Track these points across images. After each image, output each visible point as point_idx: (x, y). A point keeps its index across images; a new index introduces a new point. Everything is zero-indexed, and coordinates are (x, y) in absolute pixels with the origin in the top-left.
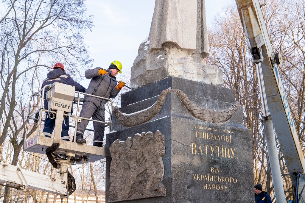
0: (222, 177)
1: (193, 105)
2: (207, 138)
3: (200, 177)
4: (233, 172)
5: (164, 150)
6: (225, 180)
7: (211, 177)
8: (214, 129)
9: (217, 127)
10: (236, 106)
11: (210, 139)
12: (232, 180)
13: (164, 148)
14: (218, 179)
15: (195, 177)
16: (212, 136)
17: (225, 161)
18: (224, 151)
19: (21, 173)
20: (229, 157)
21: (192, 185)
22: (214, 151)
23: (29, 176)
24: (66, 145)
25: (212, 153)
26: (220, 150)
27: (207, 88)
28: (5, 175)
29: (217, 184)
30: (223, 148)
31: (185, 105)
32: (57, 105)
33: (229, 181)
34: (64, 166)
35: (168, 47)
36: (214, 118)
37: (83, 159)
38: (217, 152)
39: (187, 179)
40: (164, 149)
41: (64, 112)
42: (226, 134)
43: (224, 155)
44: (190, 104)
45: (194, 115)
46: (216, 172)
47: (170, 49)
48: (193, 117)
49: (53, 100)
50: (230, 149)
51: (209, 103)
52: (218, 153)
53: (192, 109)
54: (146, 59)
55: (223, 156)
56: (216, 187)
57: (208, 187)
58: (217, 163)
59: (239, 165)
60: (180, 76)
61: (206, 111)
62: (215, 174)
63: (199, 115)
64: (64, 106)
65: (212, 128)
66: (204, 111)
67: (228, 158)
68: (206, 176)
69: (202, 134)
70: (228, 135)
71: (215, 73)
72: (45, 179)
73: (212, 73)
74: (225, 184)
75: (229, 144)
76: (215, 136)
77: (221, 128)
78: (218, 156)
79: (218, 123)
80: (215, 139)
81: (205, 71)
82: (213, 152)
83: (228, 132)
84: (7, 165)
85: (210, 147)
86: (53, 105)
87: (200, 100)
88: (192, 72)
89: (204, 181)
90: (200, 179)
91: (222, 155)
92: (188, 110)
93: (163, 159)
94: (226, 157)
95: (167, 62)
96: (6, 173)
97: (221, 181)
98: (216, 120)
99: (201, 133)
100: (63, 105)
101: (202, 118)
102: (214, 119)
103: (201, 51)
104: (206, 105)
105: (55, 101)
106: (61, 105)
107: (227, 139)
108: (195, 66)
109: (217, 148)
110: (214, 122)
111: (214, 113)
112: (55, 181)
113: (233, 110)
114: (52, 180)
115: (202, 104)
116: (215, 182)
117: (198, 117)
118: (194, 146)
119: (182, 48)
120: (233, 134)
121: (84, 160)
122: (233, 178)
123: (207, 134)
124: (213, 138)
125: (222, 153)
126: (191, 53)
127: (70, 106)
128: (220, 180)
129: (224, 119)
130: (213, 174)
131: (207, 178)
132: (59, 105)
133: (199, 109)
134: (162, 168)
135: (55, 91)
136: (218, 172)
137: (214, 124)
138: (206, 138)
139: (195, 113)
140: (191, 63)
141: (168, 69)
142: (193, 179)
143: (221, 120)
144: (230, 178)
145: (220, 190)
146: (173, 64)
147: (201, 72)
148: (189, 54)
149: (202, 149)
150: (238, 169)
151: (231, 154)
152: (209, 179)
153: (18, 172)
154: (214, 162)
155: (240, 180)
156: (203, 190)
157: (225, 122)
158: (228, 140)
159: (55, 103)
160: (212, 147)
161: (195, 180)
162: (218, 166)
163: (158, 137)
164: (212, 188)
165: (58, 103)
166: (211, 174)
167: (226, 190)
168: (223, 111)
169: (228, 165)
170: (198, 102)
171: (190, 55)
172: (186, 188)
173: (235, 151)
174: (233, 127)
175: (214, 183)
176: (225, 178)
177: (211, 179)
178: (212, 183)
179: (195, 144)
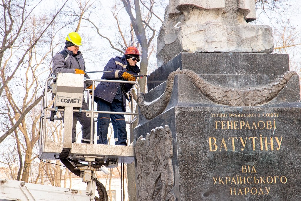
0: (261, 178)
1: (211, 87)
2: (235, 128)
3: (224, 180)
4: (281, 170)
5: (172, 151)
6: (266, 181)
7: (243, 179)
8: (246, 115)
9: (251, 112)
10: (284, 78)
11: (240, 128)
12: (278, 180)
13: (172, 147)
14: (254, 181)
15: (215, 181)
16: (242, 124)
17: (266, 155)
18: (264, 141)
19: (26, 188)
20: (272, 149)
21: (211, 191)
22: (246, 144)
23: (38, 190)
24: (80, 148)
25: (243, 147)
26: (258, 141)
27: (239, 59)
28: (4, 193)
29: (253, 187)
30: (261, 139)
31: (199, 89)
32: (63, 101)
33: (274, 181)
34: (86, 174)
35: (186, 11)
36: (246, 100)
37: (110, 163)
38: (252, 145)
39: (202, 184)
40: (171, 149)
41: (74, 107)
42: (266, 119)
43: (264, 148)
44: (205, 86)
45: (214, 100)
46: (251, 171)
47: (189, 13)
48: (212, 102)
49: (58, 96)
50: (274, 139)
51: (239, 79)
52: (254, 146)
53: (208, 93)
54: (165, 29)
55: (262, 149)
56: (250, 191)
57: (237, 193)
58: (253, 159)
59: (290, 159)
60: (200, 48)
61: (233, 92)
62: (248, 174)
63: (220, 99)
64: (73, 101)
65: (243, 113)
66: (229, 93)
67: (271, 151)
68: (233, 178)
69: (226, 124)
70: (271, 120)
71: (256, 35)
72: (61, 192)
73: (251, 35)
74: (267, 185)
75: (272, 132)
76: (248, 124)
77: (258, 112)
78: (254, 150)
79: (254, 105)
80: (247, 128)
81: (239, 36)
82: (244, 145)
83: (270, 115)
84: (6, 181)
85: (239, 139)
86: (59, 101)
87: (225, 78)
88: (219, 40)
89: (231, 185)
90: (225, 182)
91: (260, 147)
92: (204, 94)
93: (172, 161)
94: (267, 149)
95: (181, 33)
96: (6, 190)
97: (260, 182)
98: (249, 102)
99: (224, 123)
100: (71, 100)
101: (225, 102)
102: (246, 102)
103: (236, 7)
104: (235, 84)
105: (61, 97)
106: (68, 100)
107: (268, 125)
108: (224, 31)
109: (252, 139)
110: (246, 105)
111: (245, 94)
112: (76, 193)
113: (279, 85)
114: (72, 192)
115: (229, 84)
116: (249, 184)
117: (220, 102)
118: (213, 141)
119: (207, 8)
120: (279, 117)
121: (112, 163)
122: (280, 177)
123: (235, 123)
124: (245, 126)
125: (260, 145)
126: (221, 13)
127: (80, 100)
128: (257, 181)
129: (264, 99)
130: (246, 174)
131: (236, 181)
132: (66, 101)
133: (220, 91)
134: (171, 173)
135: (58, 85)
136: (254, 171)
137: (246, 108)
138: (232, 128)
139: (214, 98)
140: (218, 28)
141: (182, 41)
142: (213, 183)
143: (259, 100)
144: (275, 177)
145: (257, 194)
146: (190, 34)
147: (233, 37)
148: (218, 14)
149: (226, 143)
150: (289, 164)
151: (276, 145)
152: (240, 181)
153: (22, 188)
154: (247, 158)
155: (292, 179)
156: (230, 197)
157: (268, 103)
158: (270, 127)
159: (60, 99)
160: (244, 139)
161: (216, 184)
162: (254, 163)
163: (166, 134)
164: (243, 192)
165: (65, 98)
166: (243, 175)
167: (267, 194)
168: (260, 88)
169: (271, 160)
170: (222, 81)
171: (220, 16)
172: (202, 196)
173: (282, 141)
174: (280, 108)
175: (248, 186)
176: (266, 178)
177: (243, 182)
178: (244, 186)
179: (214, 139)
